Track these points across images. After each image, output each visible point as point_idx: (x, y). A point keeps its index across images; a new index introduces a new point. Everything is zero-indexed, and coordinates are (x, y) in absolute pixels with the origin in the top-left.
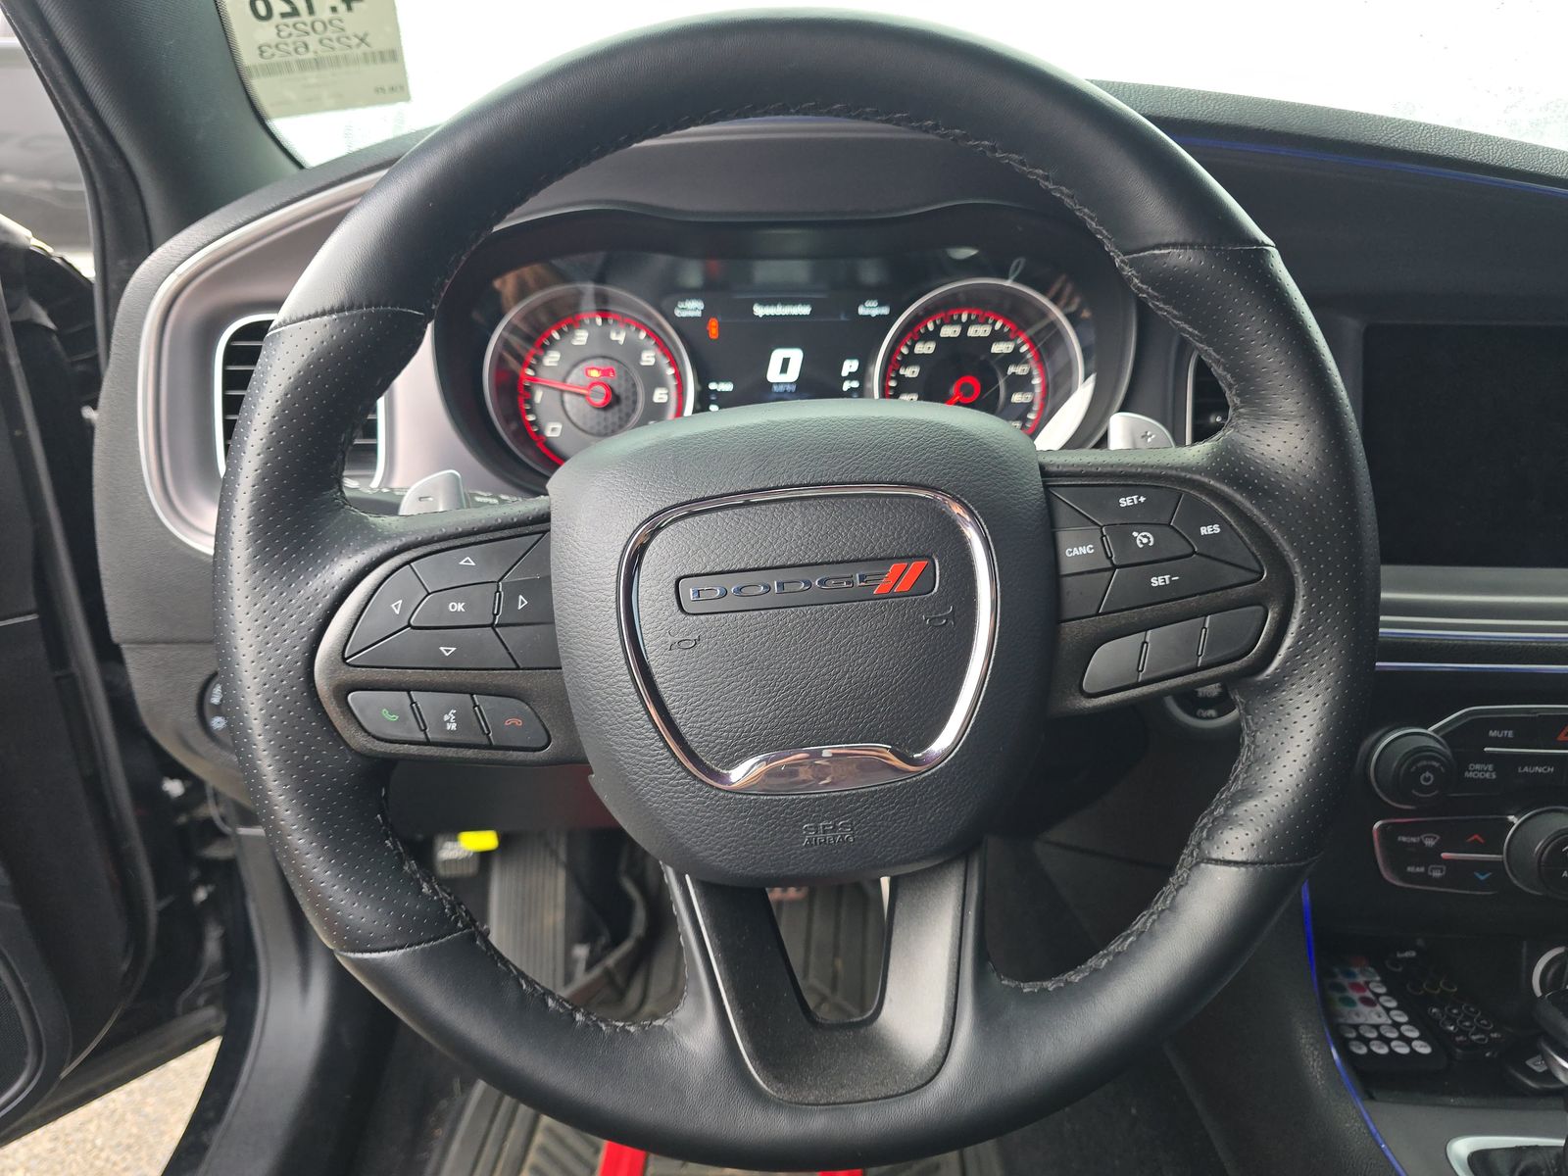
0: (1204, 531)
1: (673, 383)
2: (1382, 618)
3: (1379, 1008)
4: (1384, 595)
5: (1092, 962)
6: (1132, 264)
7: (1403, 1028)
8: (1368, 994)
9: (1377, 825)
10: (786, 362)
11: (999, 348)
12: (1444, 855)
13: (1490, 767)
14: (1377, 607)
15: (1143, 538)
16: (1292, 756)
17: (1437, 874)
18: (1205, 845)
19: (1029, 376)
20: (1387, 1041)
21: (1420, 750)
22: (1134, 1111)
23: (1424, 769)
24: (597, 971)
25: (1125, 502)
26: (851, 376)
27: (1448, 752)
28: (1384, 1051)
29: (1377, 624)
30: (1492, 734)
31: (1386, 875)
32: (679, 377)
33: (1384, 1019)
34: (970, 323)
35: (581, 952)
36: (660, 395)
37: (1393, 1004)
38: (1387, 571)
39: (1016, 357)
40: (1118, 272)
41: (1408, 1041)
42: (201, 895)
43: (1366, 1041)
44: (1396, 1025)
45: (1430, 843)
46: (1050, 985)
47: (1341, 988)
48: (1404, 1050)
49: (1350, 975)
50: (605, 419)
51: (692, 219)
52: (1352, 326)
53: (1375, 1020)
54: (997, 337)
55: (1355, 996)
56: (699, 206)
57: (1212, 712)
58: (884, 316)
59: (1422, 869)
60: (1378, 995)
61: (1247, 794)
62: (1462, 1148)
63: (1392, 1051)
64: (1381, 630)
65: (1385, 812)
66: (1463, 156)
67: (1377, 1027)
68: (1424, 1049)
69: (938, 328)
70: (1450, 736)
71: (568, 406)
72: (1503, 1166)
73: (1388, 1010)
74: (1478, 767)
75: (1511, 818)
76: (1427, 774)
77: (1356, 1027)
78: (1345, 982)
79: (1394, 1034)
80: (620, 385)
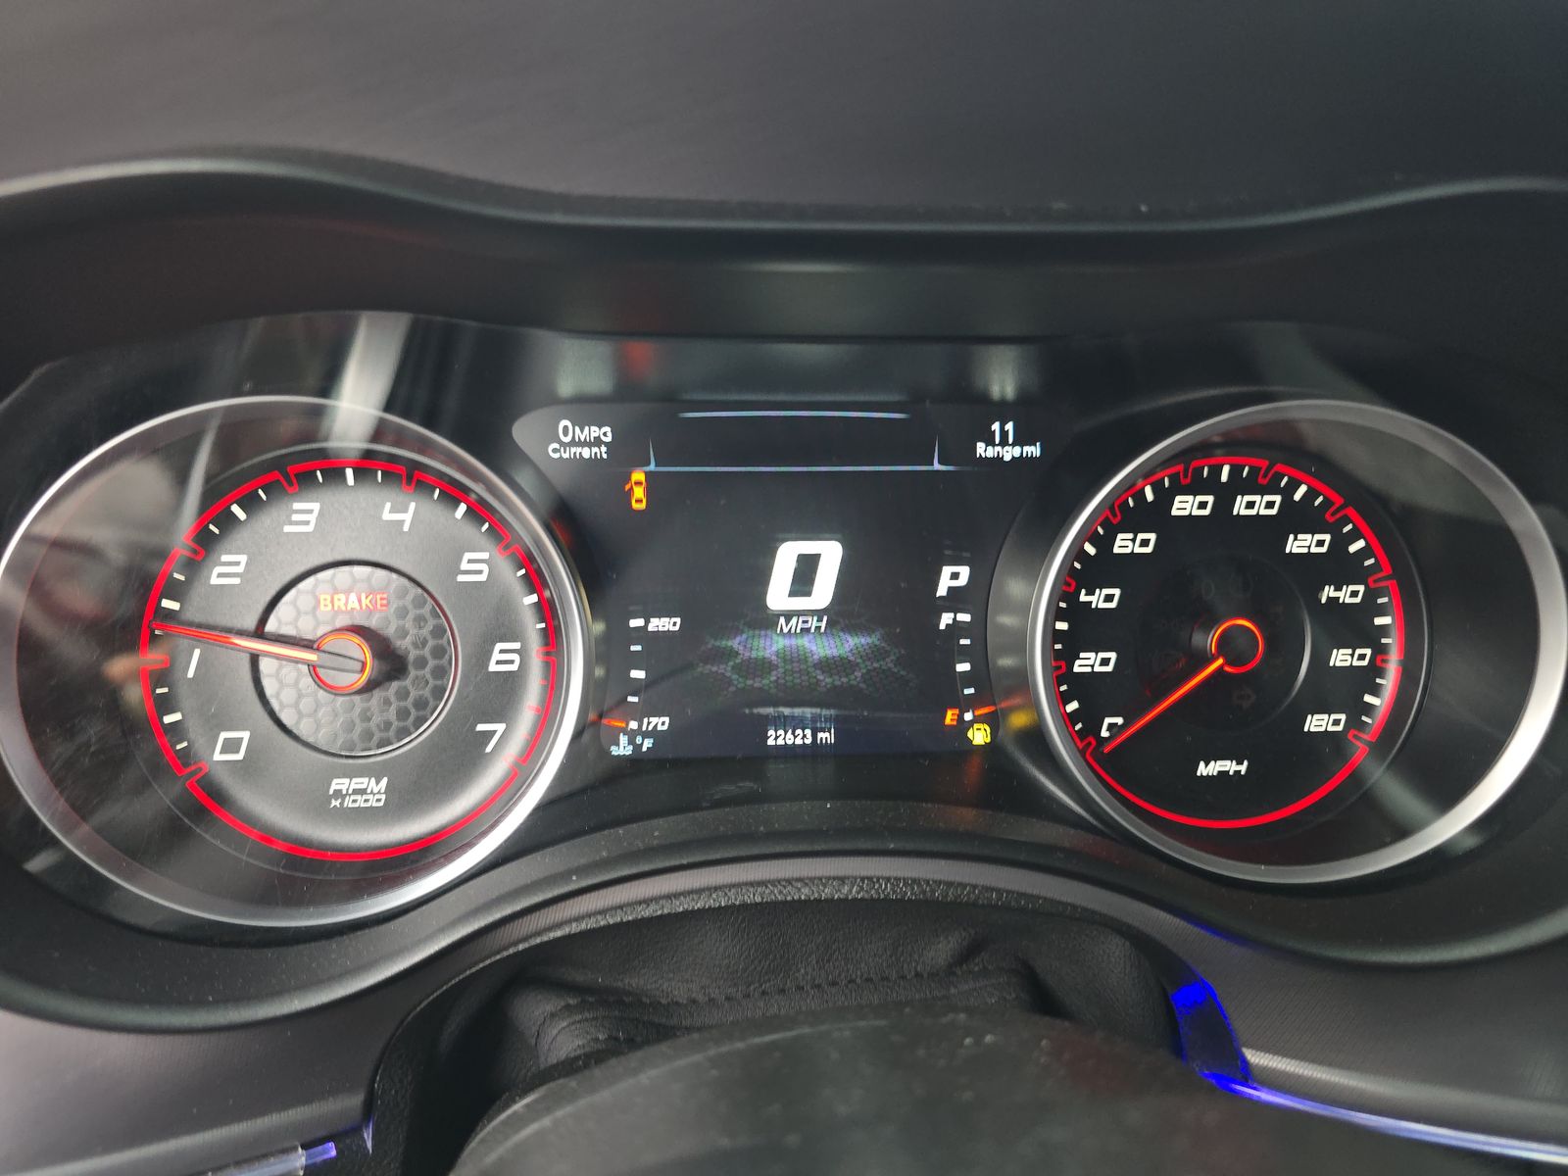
1: (534, 627)
10: (807, 567)
11: (1300, 544)
26: (956, 599)
32: (547, 611)
34: (1238, 486)
36: (502, 658)
39: (1337, 566)
50: (366, 717)
51: (558, 218)
54: (1296, 518)
56: (585, 185)
58: (1031, 459)
69: (1165, 498)
71: (269, 686)
80: (403, 633)
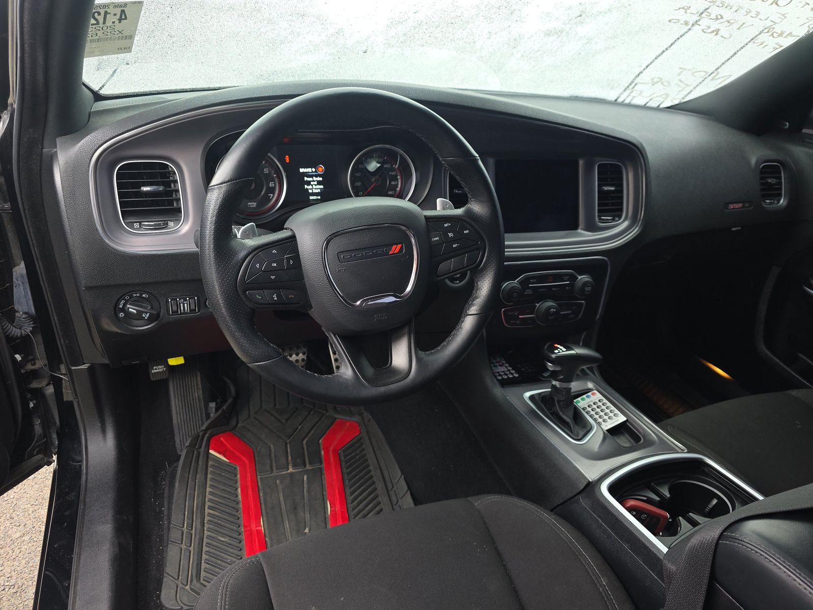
0: (465, 232)
2: (506, 250)
3: (504, 367)
4: (506, 243)
5: (442, 344)
6: (444, 161)
7: (511, 371)
8: (501, 364)
9: (503, 310)
12: (520, 317)
13: (530, 290)
14: (504, 247)
15: (451, 235)
16: (484, 289)
17: (518, 322)
18: (468, 311)
19: (396, 176)
20: (506, 375)
21: (514, 287)
22: (436, 410)
23: (514, 293)
24: (220, 412)
25: (445, 225)
27: (520, 287)
28: (506, 377)
29: (504, 252)
30: (531, 281)
31: (505, 323)
32: (279, 178)
33: (506, 369)
35: (212, 405)
36: (271, 184)
37: (507, 365)
38: (506, 235)
40: (440, 162)
41: (512, 374)
42: (31, 405)
43: (501, 376)
44: (509, 370)
45: (516, 314)
46: (433, 351)
47: (493, 363)
48: (511, 376)
49: (495, 359)
52: (491, 161)
53: (503, 370)
55: (497, 364)
57: (458, 282)
59: (514, 322)
60: (503, 363)
61: (476, 298)
62: (527, 395)
63: (508, 377)
64: (506, 253)
65: (505, 306)
66: (520, 114)
67: (504, 372)
68: (517, 375)
70: (521, 282)
72: (537, 398)
73: (506, 367)
74: (528, 291)
75: (536, 304)
76: (515, 294)
77: (498, 372)
78: (494, 361)
79: (508, 373)
